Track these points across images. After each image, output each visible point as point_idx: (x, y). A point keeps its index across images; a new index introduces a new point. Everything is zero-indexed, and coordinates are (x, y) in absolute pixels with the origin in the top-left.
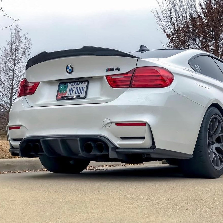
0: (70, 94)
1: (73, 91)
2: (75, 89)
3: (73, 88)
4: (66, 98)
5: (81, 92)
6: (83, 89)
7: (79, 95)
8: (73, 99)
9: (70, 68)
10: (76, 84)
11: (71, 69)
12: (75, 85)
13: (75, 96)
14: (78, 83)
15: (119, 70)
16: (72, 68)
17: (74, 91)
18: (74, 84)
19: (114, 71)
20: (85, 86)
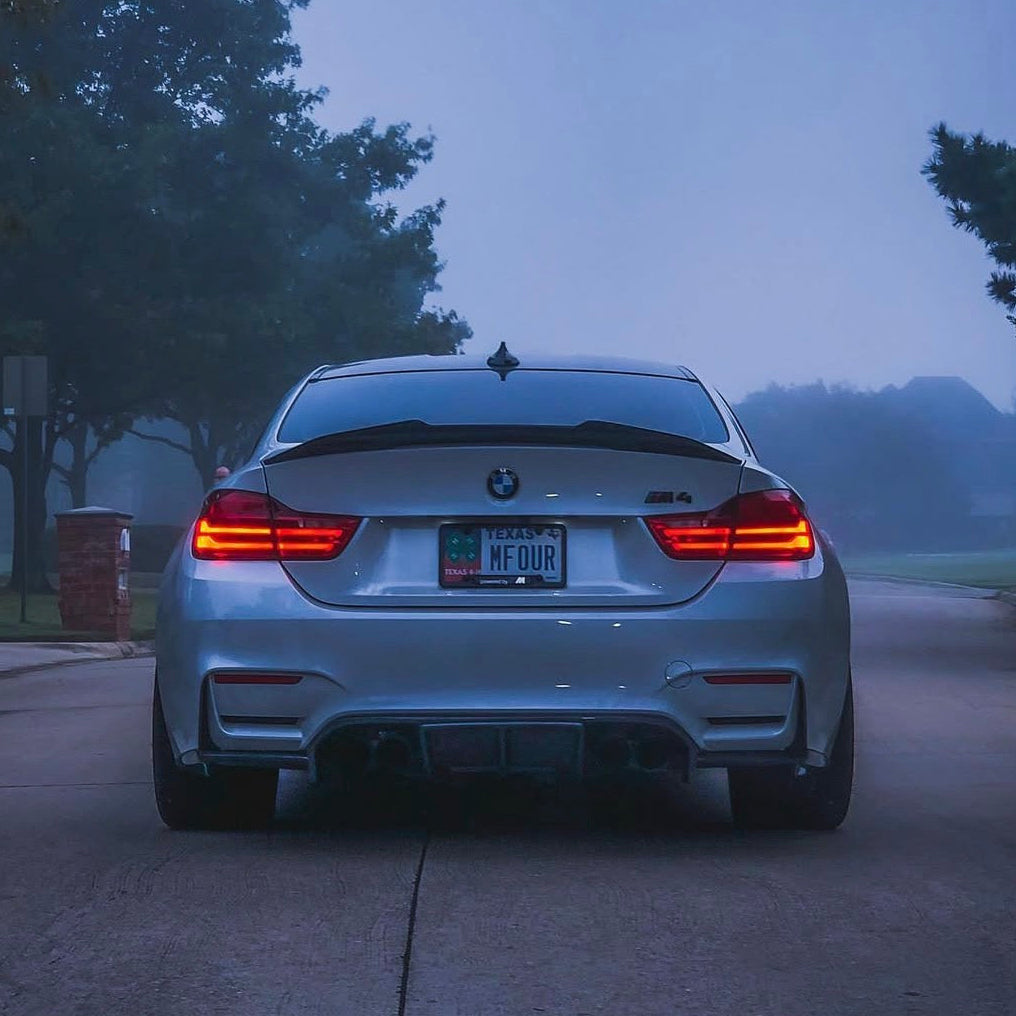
0: (496, 567)
1: (506, 557)
2: (517, 549)
3: (506, 547)
4: (482, 582)
5: (543, 564)
6: (550, 554)
7: (536, 573)
8: (514, 586)
9: (508, 481)
10: (514, 535)
11: (511, 483)
12: (512, 538)
13: (521, 576)
14: (524, 530)
15: (689, 500)
16: (516, 482)
17: (511, 557)
18: (505, 532)
19: (671, 501)
20: (557, 543)
